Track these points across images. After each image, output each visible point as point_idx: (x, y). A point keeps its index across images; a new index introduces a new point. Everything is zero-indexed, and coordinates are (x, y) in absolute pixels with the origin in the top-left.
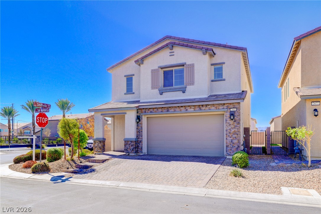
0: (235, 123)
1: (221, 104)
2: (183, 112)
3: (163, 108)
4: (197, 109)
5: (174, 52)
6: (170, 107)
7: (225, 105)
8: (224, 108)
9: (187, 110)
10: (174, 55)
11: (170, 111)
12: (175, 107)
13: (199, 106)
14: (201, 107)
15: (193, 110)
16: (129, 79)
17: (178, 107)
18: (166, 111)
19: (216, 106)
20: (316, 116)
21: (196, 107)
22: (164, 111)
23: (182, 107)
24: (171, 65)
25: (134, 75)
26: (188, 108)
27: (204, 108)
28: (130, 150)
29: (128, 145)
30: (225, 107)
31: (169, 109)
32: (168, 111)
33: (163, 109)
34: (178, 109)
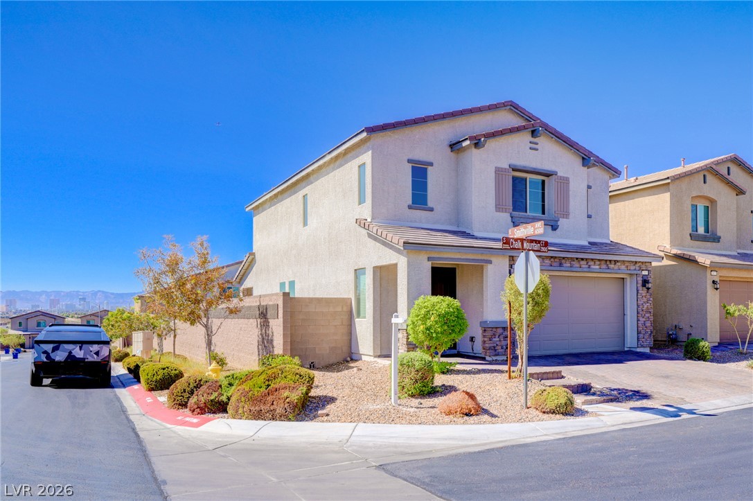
0: (648, 294)
1: (633, 262)
2: (585, 270)
3: (552, 257)
4: (604, 266)
5: (537, 144)
6: (564, 258)
7: (637, 265)
8: (635, 270)
9: (589, 267)
10: (537, 150)
11: (565, 265)
12: (572, 259)
13: (606, 261)
14: (608, 263)
15: (598, 267)
16: (420, 173)
17: (577, 259)
18: (557, 264)
19: (626, 265)
20: (717, 289)
21: (603, 262)
22: (554, 264)
23: (582, 259)
24: (534, 169)
25: (431, 164)
26: (591, 263)
27: (612, 266)
28: (502, 348)
29: (497, 336)
30: (638, 268)
31: (563, 261)
32: (561, 265)
33: (552, 260)
34: (576, 264)
